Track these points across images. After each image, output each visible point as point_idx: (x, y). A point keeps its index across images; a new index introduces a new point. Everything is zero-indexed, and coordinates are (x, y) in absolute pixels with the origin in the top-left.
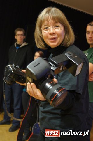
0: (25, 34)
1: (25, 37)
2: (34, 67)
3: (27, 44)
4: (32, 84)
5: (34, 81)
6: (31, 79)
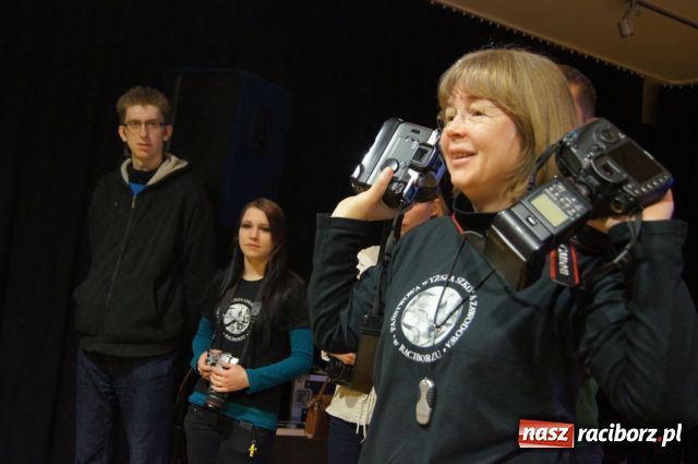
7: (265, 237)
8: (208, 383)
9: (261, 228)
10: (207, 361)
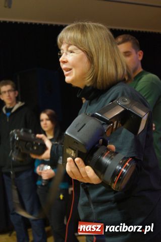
0: (15, 88)
1: (17, 92)
2: (78, 131)
3: (23, 104)
4: (77, 159)
5: (79, 155)
6: (75, 152)
7: (49, 123)
8: (41, 177)
9: (47, 120)
10: (39, 169)
